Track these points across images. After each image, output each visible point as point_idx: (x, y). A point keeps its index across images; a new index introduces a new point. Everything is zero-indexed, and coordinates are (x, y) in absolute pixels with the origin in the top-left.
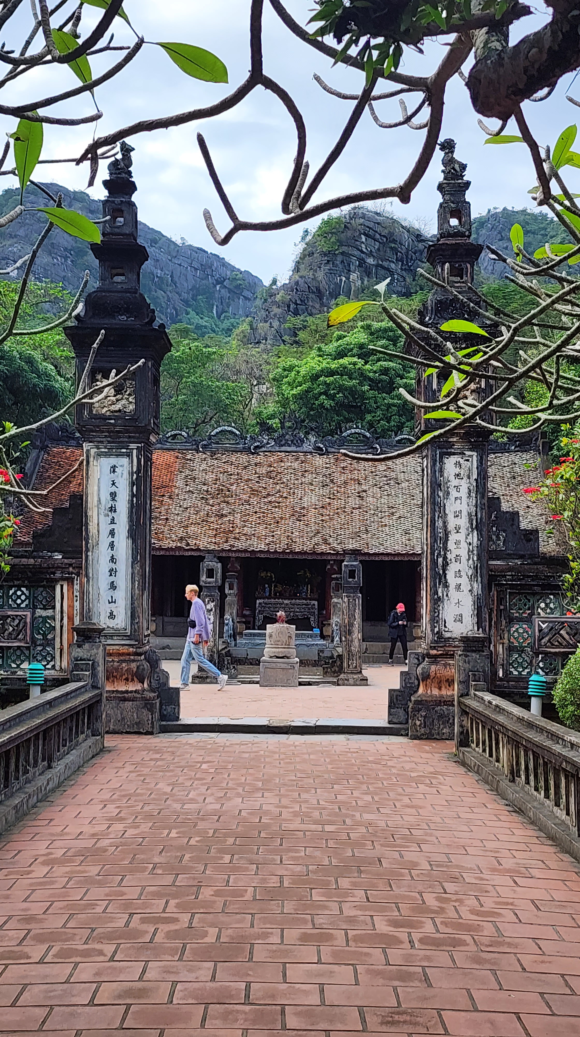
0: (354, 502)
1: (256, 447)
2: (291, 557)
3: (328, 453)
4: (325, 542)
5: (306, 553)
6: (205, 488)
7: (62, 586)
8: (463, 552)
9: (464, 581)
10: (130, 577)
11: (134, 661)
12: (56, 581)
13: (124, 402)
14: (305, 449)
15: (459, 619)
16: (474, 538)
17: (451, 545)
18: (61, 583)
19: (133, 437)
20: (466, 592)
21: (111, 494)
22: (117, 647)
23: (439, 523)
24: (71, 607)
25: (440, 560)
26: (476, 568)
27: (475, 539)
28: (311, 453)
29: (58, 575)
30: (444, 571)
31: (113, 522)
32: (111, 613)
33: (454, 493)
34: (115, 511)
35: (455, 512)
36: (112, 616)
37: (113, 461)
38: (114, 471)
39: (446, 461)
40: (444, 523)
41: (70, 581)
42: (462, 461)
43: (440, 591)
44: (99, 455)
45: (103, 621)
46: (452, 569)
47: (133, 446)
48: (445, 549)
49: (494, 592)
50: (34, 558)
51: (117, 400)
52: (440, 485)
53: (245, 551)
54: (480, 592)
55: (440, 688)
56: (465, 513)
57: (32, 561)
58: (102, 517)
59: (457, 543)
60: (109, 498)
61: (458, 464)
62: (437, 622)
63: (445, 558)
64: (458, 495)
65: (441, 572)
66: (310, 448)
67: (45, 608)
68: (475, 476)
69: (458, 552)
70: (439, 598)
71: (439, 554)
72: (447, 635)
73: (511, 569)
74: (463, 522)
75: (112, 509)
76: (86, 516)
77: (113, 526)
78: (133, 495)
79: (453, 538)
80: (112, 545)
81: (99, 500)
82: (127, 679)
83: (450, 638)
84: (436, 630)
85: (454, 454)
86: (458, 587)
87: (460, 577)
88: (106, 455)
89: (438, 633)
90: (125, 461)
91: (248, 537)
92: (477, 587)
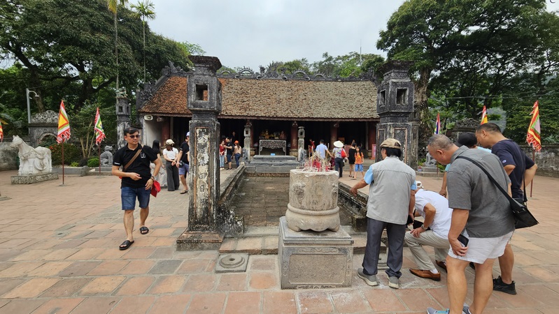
0: (302, 97)
1: (259, 77)
2: (277, 119)
3: (289, 80)
4: (292, 112)
5: (283, 117)
6: (237, 91)
14: (279, 79)
28: (282, 80)
53: (254, 116)
91: (256, 110)
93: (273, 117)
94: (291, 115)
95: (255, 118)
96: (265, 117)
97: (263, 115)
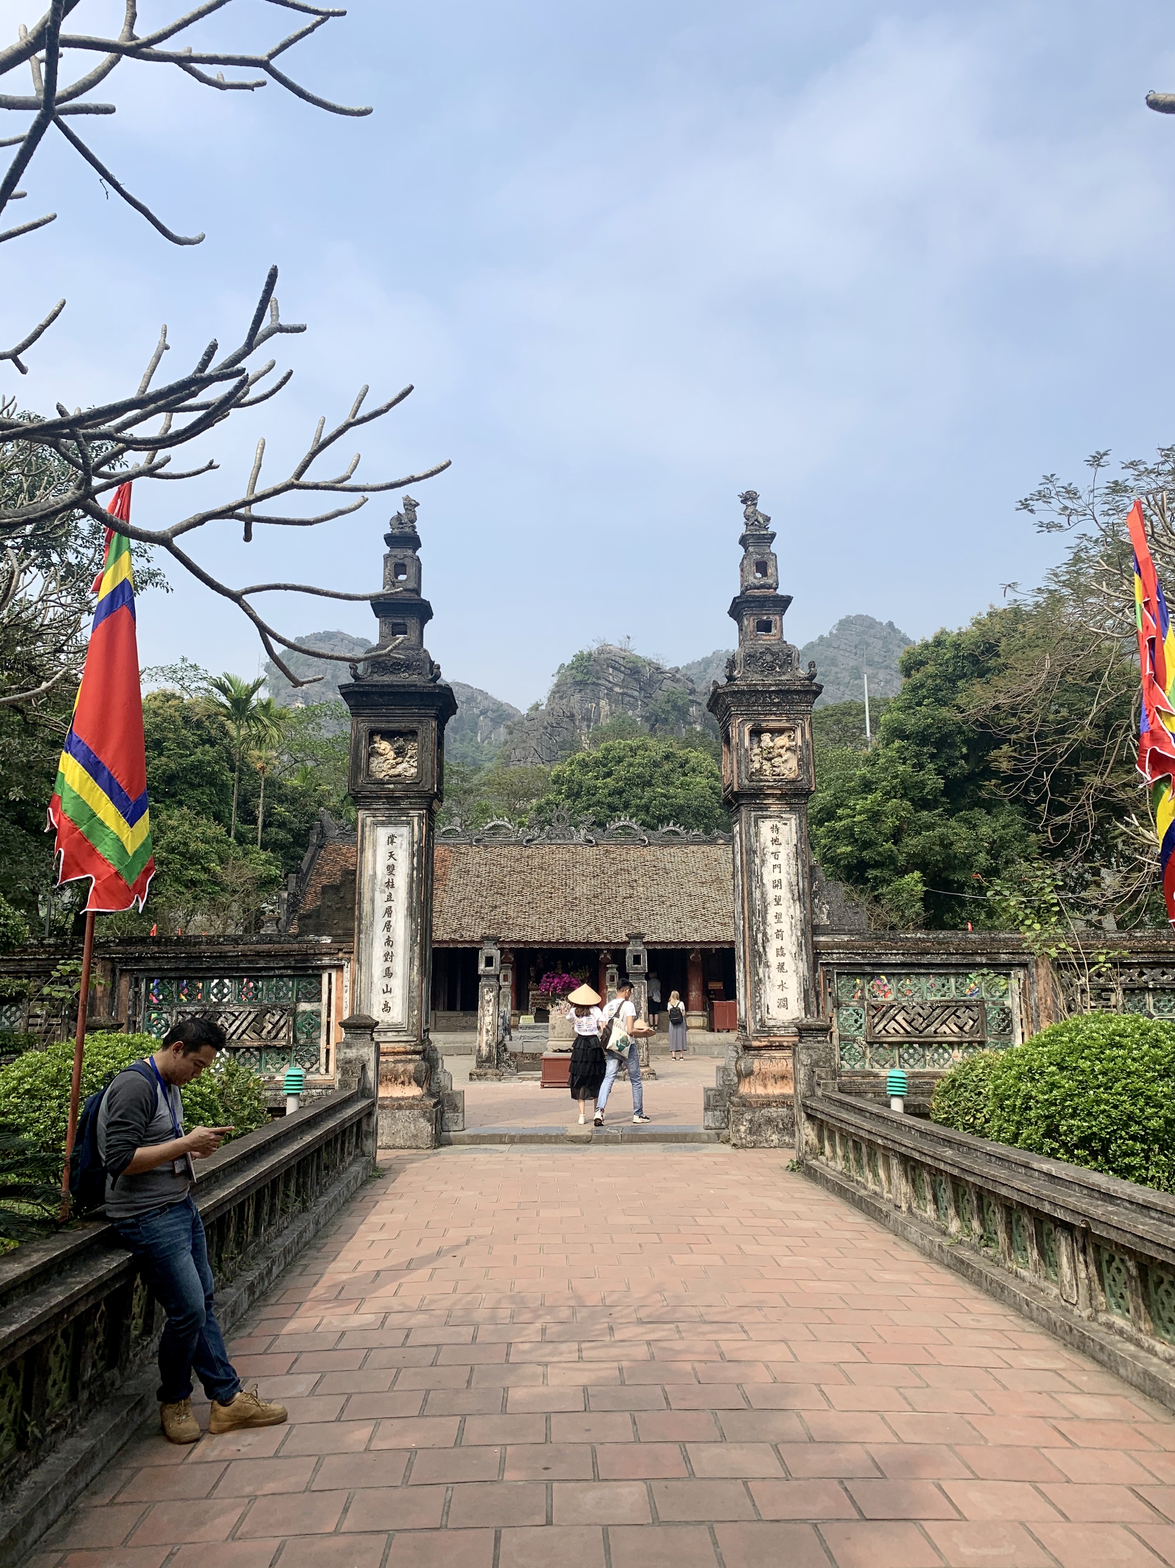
0: (623, 891)
1: (528, 841)
2: (565, 947)
3: (597, 845)
4: (598, 930)
5: (579, 943)
6: (479, 880)
7: (330, 975)
8: (785, 926)
9: (788, 960)
10: (408, 962)
11: (410, 1061)
12: (325, 968)
13: (405, 765)
14: (575, 841)
15: (784, 1003)
16: (796, 910)
17: (771, 918)
18: (329, 971)
19: (415, 803)
20: (790, 972)
21: (388, 867)
22: (392, 1045)
23: (757, 894)
24: (340, 998)
25: (760, 936)
26: (800, 945)
27: (798, 912)
28: (581, 845)
29: (326, 961)
30: (764, 948)
31: (390, 898)
32: (386, 1005)
33: (771, 861)
34: (393, 887)
35: (774, 882)
36: (387, 1008)
37: (391, 830)
38: (392, 842)
39: (760, 824)
40: (762, 893)
41: (340, 968)
42: (779, 825)
43: (761, 971)
44: (376, 824)
45: (377, 1014)
46: (774, 945)
47: (413, 813)
48: (764, 923)
49: (820, 974)
50: (299, 943)
51: (397, 764)
52: (755, 852)
53: (519, 942)
54: (806, 973)
55: (765, 1086)
56: (784, 883)
57: (296, 946)
58: (377, 895)
59: (778, 916)
60: (386, 872)
61: (775, 829)
62: (759, 1008)
63: (765, 934)
64: (776, 862)
65: (761, 950)
66: (581, 840)
67: (309, 1001)
68: (795, 842)
69: (779, 926)
70: (760, 980)
71: (758, 929)
72: (771, 1023)
73: (838, 946)
74: (784, 893)
75: (390, 884)
76: (360, 893)
77: (389, 904)
78: (413, 869)
79: (772, 910)
80: (388, 926)
81: (375, 874)
82: (403, 1083)
83: (774, 1026)
84: (758, 1017)
85: (770, 817)
86: (781, 967)
87: (783, 955)
88: (383, 824)
89: (761, 1020)
90: (405, 830)
91: (523, 927)
92: (803, 967)
93: (557, 942)
94: (595, 938)
95: (522, 946)
96: (542, 942)
97: (537, 938)
